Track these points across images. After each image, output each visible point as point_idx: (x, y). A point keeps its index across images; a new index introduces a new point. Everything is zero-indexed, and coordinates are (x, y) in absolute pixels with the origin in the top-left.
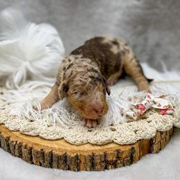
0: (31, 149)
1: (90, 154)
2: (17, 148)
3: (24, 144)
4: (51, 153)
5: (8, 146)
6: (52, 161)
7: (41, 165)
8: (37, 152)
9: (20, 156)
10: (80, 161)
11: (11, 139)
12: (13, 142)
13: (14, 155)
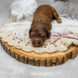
0: (19, 55)
1: (45, 59)
2: (13, 54)
3: (16, 53)
4: (28, 58)
5: (10, 53)
8: (22, 57)
9: (15, 57)
10: (40, 62)
11: (11, 50)
12: (12, 51)
13: (12, 57)
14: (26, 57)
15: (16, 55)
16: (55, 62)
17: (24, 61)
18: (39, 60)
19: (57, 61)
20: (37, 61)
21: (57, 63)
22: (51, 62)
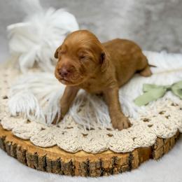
0: (25, 151)
2: (12, 149)
3: (19, 146)
4: (45, 157)
5: (4, 145)
6: (46, 165)
7: (35, 168)
8: (31, 156)
9: (15, 157)
11: (7, 139)
12: (8, 142)
14: (40, 156)
15: (18, 152)
16: (111, 167)
18: (71, 163)
19: (115, 164)
20: (66, 164)
21: (116, 169)
22: (102, 168)
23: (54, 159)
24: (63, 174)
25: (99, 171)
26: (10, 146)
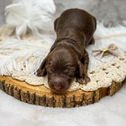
14: (31, 93)
15: (15, 91)
17: (27, 100)
20: (50, 99)
21: (84, 102)
22: (74, 101)
23: (41, 95)
24: (47, 106)
25: (73, 104)
26: (8, 87)
